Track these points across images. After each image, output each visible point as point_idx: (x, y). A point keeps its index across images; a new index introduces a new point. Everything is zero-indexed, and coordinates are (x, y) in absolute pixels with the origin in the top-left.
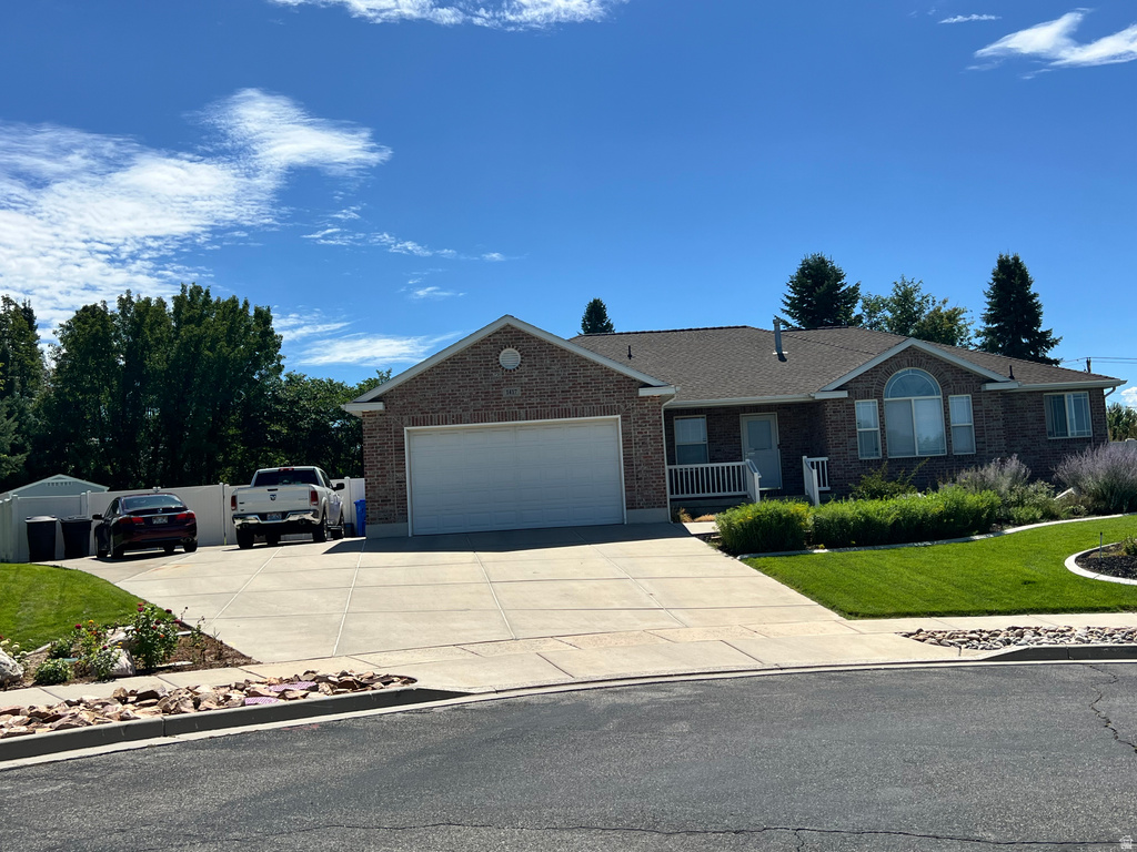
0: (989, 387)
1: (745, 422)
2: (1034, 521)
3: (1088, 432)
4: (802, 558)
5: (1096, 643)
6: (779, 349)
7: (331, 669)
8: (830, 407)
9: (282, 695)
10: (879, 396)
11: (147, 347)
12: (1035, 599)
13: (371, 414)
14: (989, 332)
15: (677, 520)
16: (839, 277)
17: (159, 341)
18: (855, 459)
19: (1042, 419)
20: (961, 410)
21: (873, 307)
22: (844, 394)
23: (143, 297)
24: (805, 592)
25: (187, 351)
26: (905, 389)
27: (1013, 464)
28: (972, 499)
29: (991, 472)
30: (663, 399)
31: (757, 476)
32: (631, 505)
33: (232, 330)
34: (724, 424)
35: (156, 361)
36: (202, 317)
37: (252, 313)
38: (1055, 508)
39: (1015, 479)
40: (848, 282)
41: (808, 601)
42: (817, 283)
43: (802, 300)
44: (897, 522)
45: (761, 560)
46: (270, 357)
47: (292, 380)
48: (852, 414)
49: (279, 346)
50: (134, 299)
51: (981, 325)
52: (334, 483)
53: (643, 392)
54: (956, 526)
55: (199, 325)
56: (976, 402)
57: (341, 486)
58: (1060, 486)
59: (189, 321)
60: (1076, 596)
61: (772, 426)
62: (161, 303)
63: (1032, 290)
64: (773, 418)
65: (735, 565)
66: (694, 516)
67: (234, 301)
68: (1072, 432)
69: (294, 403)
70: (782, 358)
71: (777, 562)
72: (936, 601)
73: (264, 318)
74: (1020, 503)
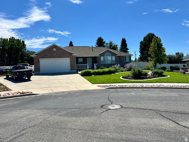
0: (117, 55)
1: (88, 59)
2: (120, 72)
3: (129, 61)
4: (90, 77)
5: (118, 87)
6: (92, 49)
7: (21, 91)
8: (98, 57)
9: (13, 95)
10: (104, 56)
11: (5, 45)
12: (115, 82)
13: (35, 57)
14: (121, 48)
15: (77, 72)
16: (103, 40)
17: (7, 45)
18: (101, 64)
19: (123, 59)
20: (114, 58)
21: (107, 44)
22: (99, 56)
23: (4, 38)
24: (89, 81)
25: (11, 46)
26: (107, 55)
27: (119, 65)
28: (112, 69)
29: (116, 66)
30: (75, 56)
31: (88, 66)
32: (71, 70)
33: (18, 43)
34: (85, 59)
35: (7, 48)
36: (14, 41)
37: (21, 41)
38: (123, 70)
39: (119, 67)
40: (104, 41)
41: (89, 82)
42: (100, 41)
43: (98, 43)
44: (102, 72)
45: (85, 77)
46: (24, 48)
47: (27, 51)
48: (100, 58)
49: (26, 46)
50: (3, 38)
51: (120, 47)
52: (31, 66)
53: (73, 55)
54: (110, 73)
55: (13, 43)
56: (115, 57)
57: (32, 66)
58: (124, 68)
59: (12, 42)
60: (119, 81)
61: (91, 60)
62: (7, 39)
63: (126, 43)
64: (91, 59)
65: (82, 77)
66: (80, 71)
67: (19, 39)
68: (127, 61)
69: (28, 54)
70: (93, 51)
71: (87, 77)
72: (103, 82)
73: (23, 42)
74: (119, 70)
